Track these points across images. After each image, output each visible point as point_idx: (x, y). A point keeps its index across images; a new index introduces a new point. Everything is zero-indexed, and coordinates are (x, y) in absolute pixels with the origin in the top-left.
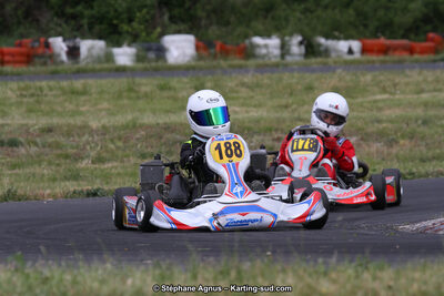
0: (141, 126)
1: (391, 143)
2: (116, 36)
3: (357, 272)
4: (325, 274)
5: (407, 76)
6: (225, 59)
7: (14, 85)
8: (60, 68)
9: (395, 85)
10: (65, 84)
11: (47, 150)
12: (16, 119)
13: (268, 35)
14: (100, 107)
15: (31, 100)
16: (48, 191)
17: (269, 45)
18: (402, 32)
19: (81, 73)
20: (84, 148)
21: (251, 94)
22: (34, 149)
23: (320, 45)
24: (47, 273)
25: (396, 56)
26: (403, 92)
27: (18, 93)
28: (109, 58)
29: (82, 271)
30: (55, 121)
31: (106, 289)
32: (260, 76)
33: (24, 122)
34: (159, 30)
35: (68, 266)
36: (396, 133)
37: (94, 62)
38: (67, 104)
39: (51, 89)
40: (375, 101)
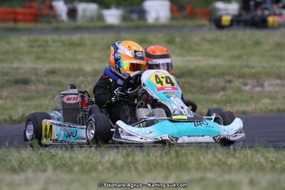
6: (192, 20)
7: (25, 38)
8: (61, 25)
10: (65, 38)
11: (51, 87)
12: (27, 65)
15: (39, 50)
19: (78, 29)
21: (211, 47)
22: (41, 87)
27: (29, 44)
28: (100, 18)
30: (57, 65)
33: (34, 66)
39: (54, 41)
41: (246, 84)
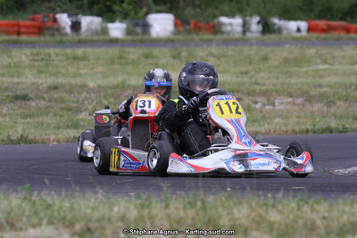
0: (129, 86)
1: (330, 104)
2: (110, 14)
3: (299, 205)
4: (273, 206)
5: (343, 50)
6: (198, 34)
7: (27, 51)
8: (65, 39)
9: (334, 58)
10: (68, 51)
11: (53, 104)
12: (28, 79)
13: (232, 15)
14: (96, 70)
15: (41, 64)
16: (53, 137)
17: (233, 24)
18: (340, 15)
19: (81, 43)
20: (83, 103)
21: (218, 62)
22: (42, 103)
23: (274, 24)
24: (49, 200)
25: (335, 35)
26: (340, 64)
27: (31, 58)
28: (105, 31)
29: (78, 199)
30: (60, 80)
31: (96, 215)
32: (225, 48)
33: (36, 81)
34: (145, 10)
35: (67, 196)
36: (334, 96)
37: (92, 34)
38: (70, 68)
39: (57, 55)
40: (317, 70)
41: (256, 103)
